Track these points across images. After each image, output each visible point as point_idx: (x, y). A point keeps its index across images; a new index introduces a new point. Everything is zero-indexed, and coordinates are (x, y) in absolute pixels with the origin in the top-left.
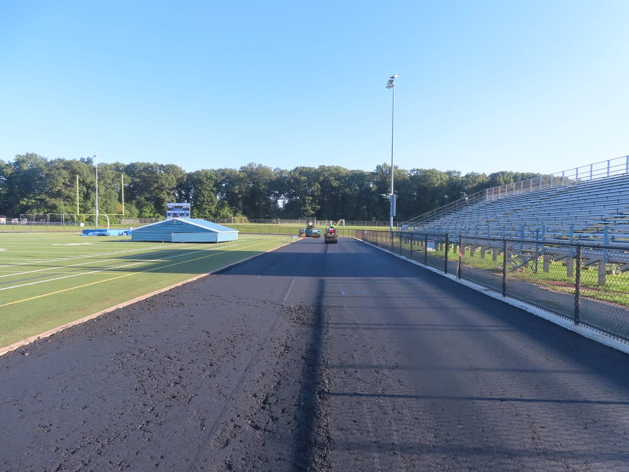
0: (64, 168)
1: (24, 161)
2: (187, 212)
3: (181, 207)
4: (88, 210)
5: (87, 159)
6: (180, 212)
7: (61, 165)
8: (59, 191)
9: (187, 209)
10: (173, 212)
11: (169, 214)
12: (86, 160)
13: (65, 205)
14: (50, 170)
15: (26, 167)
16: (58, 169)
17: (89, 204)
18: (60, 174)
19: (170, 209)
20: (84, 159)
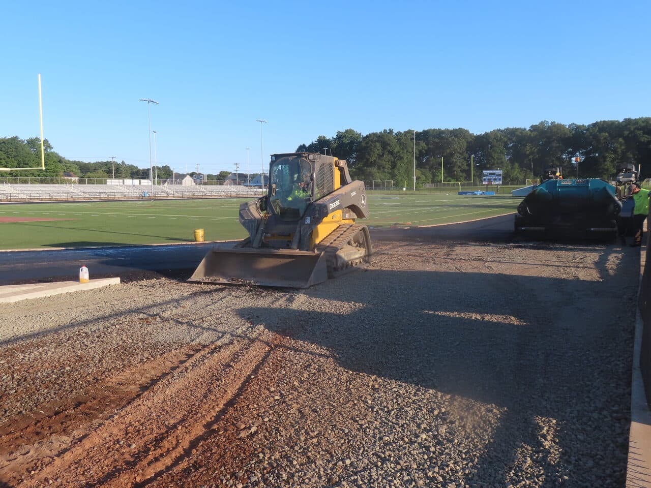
0: (378, 141)
1: (345, 137)
2: (500, 177)
3: (494, 174)
4: (395, 176)
5: (390, 130)
6: (494, 178)
7: (375, 139)
8: (375, 161)
9: (500, 175)
10: (488, 178)
11: (485, 179)
12: (388, 132)
13: (378, 173)
14: (367, 143)
15: (346, 141)
16: (372, 142)
17: (396, 171)
18: (375, 146)
19: (485, 176)
20: (386, 131)
